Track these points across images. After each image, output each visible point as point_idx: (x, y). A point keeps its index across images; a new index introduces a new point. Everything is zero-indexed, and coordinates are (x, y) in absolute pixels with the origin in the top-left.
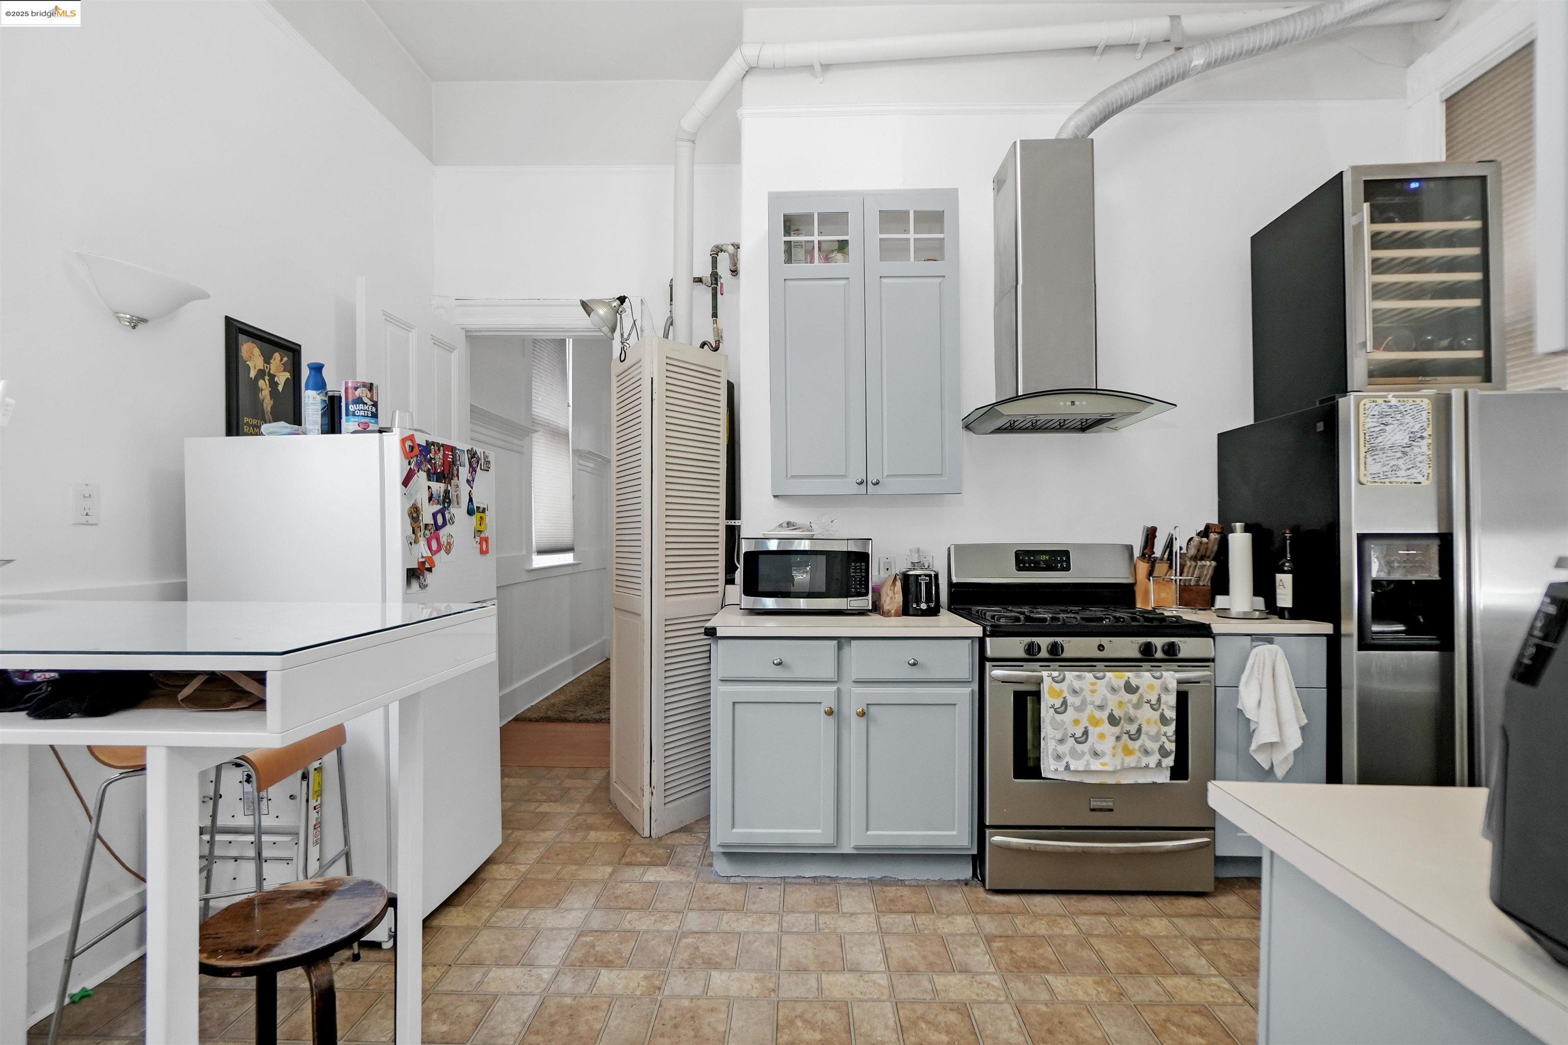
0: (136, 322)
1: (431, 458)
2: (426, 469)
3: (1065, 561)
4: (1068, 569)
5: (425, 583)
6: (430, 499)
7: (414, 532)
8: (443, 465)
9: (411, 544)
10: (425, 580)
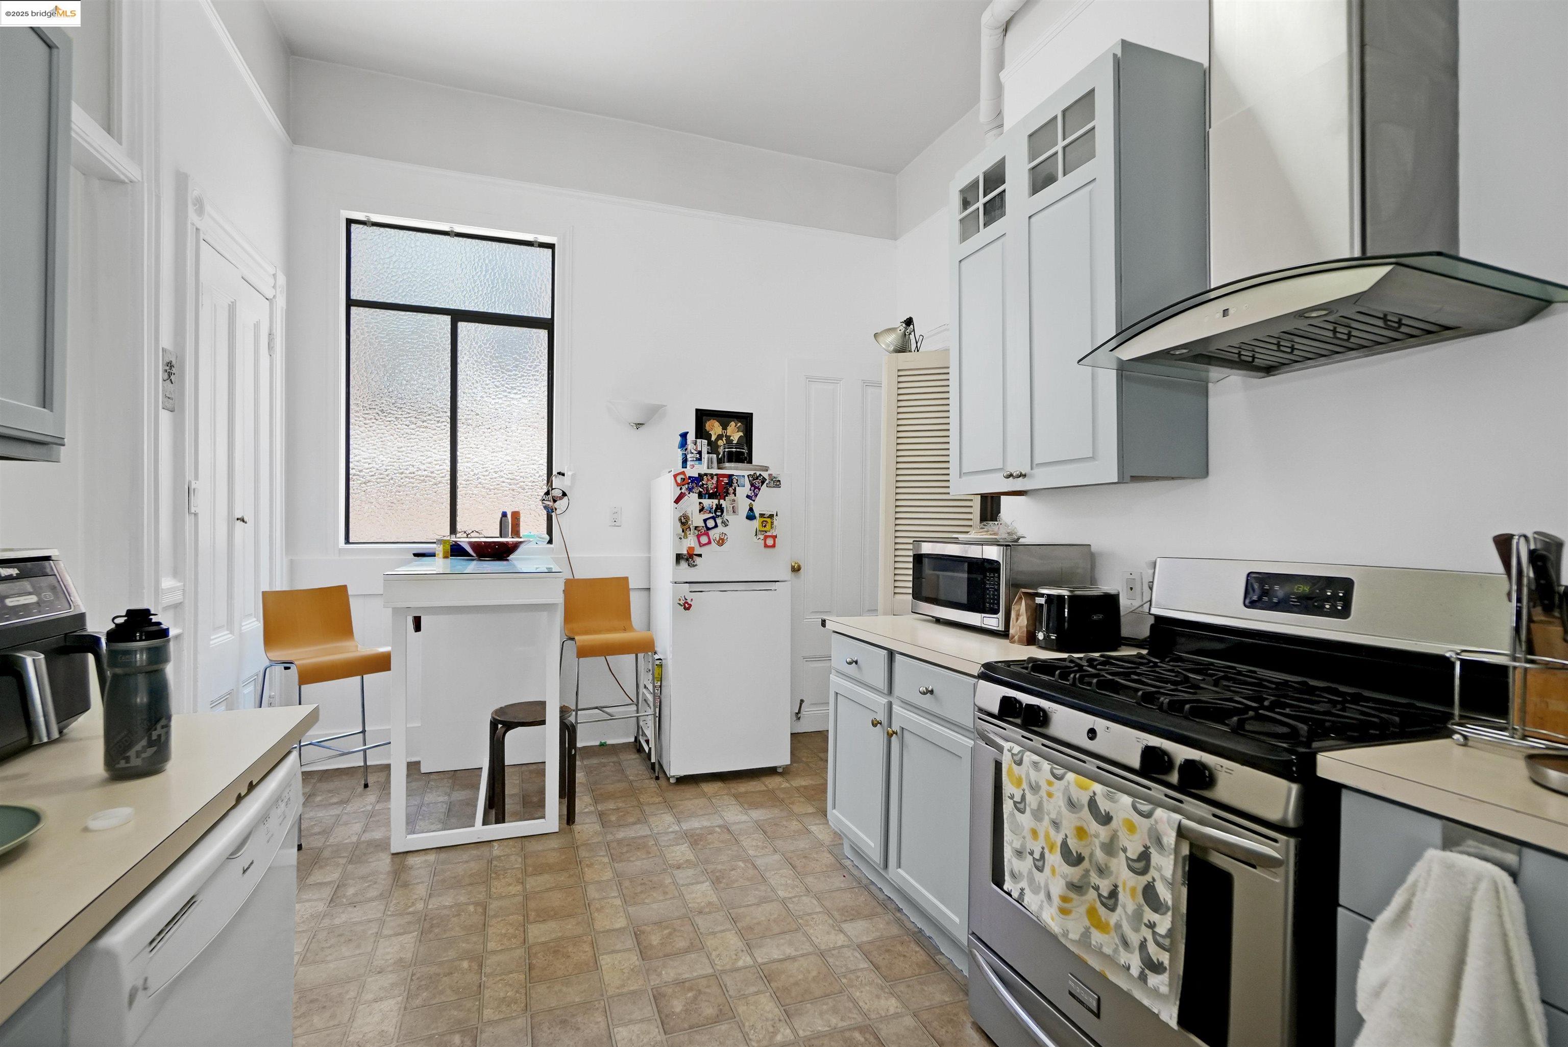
0: (639, 425)
1: (703, 484)
2: (698, 491)
3: (1341, 599)
4: (1345, 613)
5: (695, 564)
6: (701, 511)
7: (683, 531)
8: (716, 487)
9: (680, 538)
10: (694, 562)
